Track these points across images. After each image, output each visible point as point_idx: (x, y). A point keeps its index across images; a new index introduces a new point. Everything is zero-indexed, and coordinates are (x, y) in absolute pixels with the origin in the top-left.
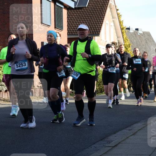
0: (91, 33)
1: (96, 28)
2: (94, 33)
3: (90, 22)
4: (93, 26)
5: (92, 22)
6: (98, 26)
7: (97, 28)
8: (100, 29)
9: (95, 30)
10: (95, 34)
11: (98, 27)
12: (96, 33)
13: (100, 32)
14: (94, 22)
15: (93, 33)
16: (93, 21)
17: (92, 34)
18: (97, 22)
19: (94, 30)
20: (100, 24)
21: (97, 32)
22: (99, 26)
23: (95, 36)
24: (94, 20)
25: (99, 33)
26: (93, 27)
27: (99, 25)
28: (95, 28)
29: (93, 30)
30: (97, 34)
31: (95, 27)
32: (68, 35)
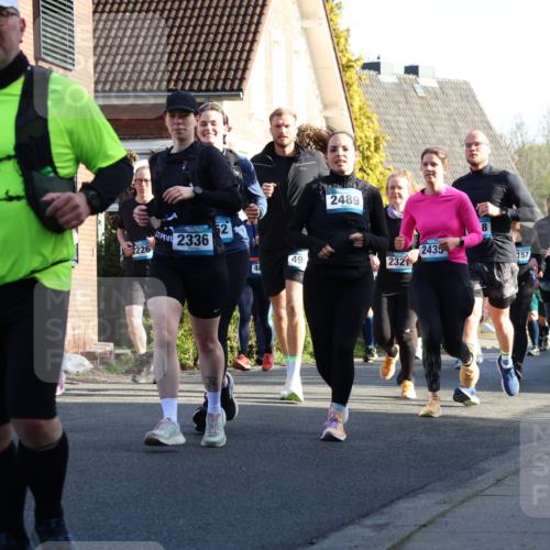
0: (204, 87)
1: (227, 64)
2: (219, 87)
3: (200, 34)
4: (210, 52)
5: (208, 35)
6: (233, 53)
7: (231, 61)
8: (245, 69)
9: (221, 70)
10: (223, 89)
11: (236, 57)
12: (227, 87)
13: (242, 79)
14: (216, 34)
15: (213, 83)
16: (214, 29)
17: (207, 90)
18: (232, 34)
19: (216, 73)
20: (244, 43)
21: (233, 81)
22: (242, 52)
23: (220, 98)
24: (219, 26)
25: (240, 84)
26: (213, 55)
27: (240, 46)
28: (223, 61)
29: (212, 71)
30: (232, 90)
31: (221, 56)
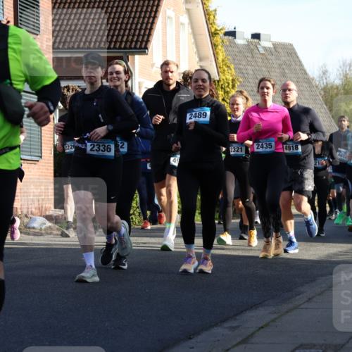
0: (123, 46)
1: (137, 32)
2: (133, 46)
3: (121, 13)
4: (127, 24)
5: (125, 12)
6: (142, 24)
7: (140, 29)
8: (149, 35)
9: (133, 36)
10: (135, 48)
11: (144, 27)
12: (138, 46)
13: (148, 41)
14: (131, 12)
15: (128, 44)
16: (129, 9)
17: (125, 48)
18: (141, 12)
19: (131, 37)
20: (149, 18)
21: (141, 42)
22: (147, 24)
23: (133, 54)
24: (133, 7)
25: (146, 45)
26: (129, 26)
27: (146, 20)
28: (135, 30)
29: (128, 36)
30: (140, 48)
31: (134, 27)
32: (53, 48)
